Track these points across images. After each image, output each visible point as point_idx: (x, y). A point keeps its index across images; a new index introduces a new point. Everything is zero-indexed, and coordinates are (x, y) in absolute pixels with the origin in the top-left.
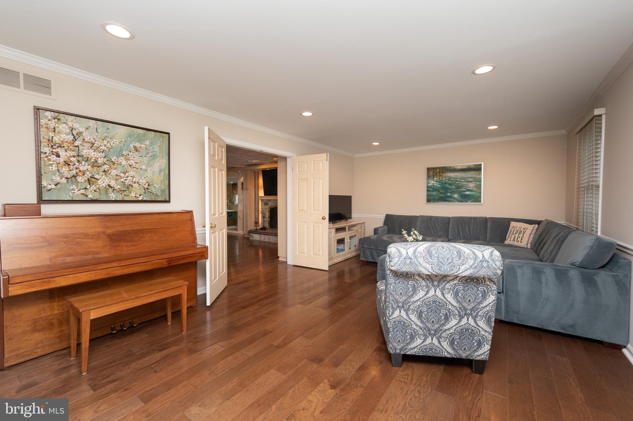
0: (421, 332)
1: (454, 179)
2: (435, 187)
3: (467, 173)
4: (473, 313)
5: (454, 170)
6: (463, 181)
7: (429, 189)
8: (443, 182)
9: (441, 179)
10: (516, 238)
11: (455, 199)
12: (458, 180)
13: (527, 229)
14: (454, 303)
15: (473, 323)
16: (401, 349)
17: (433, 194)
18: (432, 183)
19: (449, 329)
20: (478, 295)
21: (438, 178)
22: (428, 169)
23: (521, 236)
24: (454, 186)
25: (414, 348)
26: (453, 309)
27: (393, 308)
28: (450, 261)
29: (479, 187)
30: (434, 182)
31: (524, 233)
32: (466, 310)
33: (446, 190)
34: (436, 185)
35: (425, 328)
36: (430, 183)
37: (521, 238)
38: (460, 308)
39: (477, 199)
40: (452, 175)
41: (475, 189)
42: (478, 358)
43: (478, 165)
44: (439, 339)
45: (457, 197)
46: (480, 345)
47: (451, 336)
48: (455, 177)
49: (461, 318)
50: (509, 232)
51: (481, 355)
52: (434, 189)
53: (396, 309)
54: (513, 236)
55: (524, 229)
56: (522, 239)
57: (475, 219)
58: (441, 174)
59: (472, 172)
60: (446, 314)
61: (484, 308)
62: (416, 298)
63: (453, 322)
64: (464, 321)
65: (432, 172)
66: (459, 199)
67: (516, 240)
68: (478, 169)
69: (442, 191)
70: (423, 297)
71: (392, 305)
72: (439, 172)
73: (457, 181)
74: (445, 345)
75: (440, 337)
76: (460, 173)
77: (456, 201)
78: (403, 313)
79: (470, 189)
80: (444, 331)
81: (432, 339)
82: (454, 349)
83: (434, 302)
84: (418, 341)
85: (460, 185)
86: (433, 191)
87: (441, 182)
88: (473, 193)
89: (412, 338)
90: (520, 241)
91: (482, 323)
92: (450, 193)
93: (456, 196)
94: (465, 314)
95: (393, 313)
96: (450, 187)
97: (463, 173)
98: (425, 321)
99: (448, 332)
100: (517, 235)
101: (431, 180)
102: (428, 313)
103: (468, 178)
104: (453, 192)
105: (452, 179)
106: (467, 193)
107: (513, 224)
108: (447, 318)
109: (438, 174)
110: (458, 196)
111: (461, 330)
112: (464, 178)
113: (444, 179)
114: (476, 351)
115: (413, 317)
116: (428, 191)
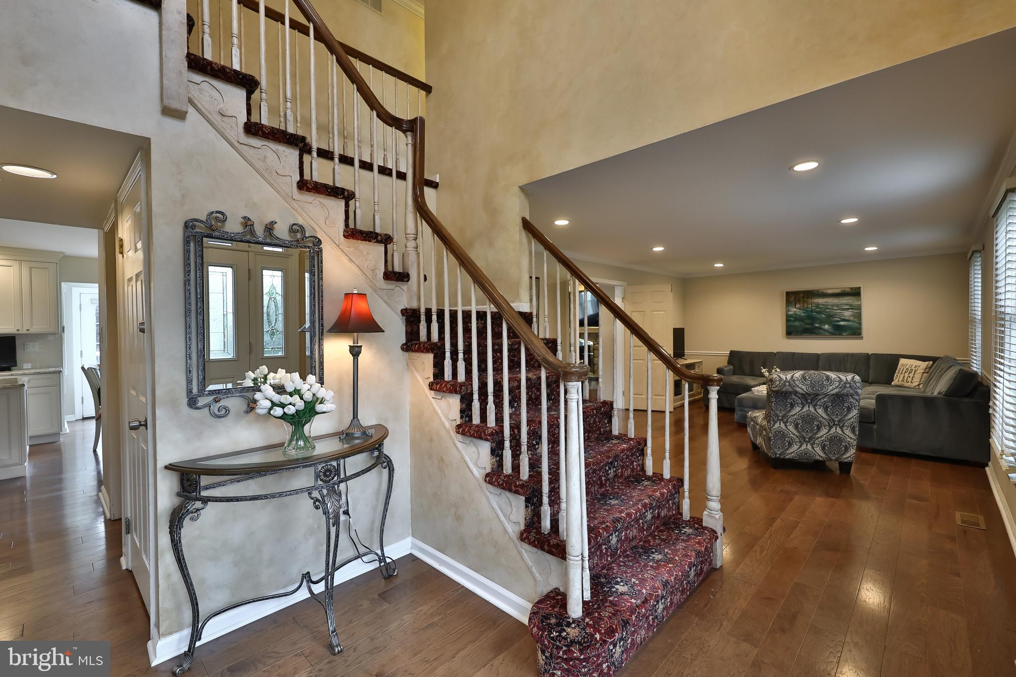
0: (797, 440)
1: (823, 307)
2: (797, 316)
3: (841, 299)
4: (841, 424)
5: (824, 295)
6: (835, 308)
7: (789, 319)
8: (808, 309)
9: (805, 306)
10: (906, 378)
11: (825, 330)
12: (829, 307)
13: (919, 366)
14: (824, 415)
15: (840, 431)
16: (780, 454)
17: (795, 325)
18: (793, 310)
19: (821, 437)
20: (844, 410)
21: (802, 305)
22: (788, 294)
23: (911, 375)
24: (824, 315)
25: (792, 453)
26: (824, 421)
27: (774, 420)
28: (820, 383)
29: (859, 316)
30: (796, 310)
31: (915, 372)
32: (834, 421)
33: (813, 319)
34: (799, 313)
35: (800, 437)
36: (790, 311)
37: (911, 377)
38: (829, 420)
39: (855, 332)
40: (821, 301)
41: (852, 318)
42: (846, 460)
43: (856, 288)
44: (812, 445)
45: (828, 329)
46: (847, 449)
47: (822, 443)
48: (825, 304)
49: (831, 428)
50: (897, 371)
51: (848, 457)
52: (797, 318)
53: (777, 422)
54: (902, 376)
55: (916, 367)
56: (912, 380)
57: (852, 355)
58: (806, 300)
59: (848, 298)
60: (818, 425)
61: (849, 419)
62: (793, 412)
63: (824, 431)
64: (833, 430)
65: (792, 297)
66: (830, 330)
67: (905, 380)
68: (856, 293)
69: (808, 321)
70: (798, 412)
71: (773, 419)
72: (803, 297)
73: (828, 309)
74: (818, 450)
75: (814, 443)
76: (831, 298)
77: (828, 334)
78: (782, 425)
79: (846, 318)
80: (817, 439)
81: (807, 445)
82: (825, 453)
83: (808, 415)
84: (795, 447)
85: (832, 313)
86: (795, 321)
87: (806, 309)
88: (850, 323)
89: (790, 445)
90: (910, 381)
91: (848, 432)
92: (818, 323)
93: (826, 327)
94: (834, 425)
95: (774, 425)
96: (818, 316)
97: (835, 299)
98: (800, 431)
99: (820, 440)
100: (906, 375)
101: (792, 307)
102: (803, 424)
103: (843, 305)
104: (822, 322)
105: (821, 306)
106: (842, 323)
107: (903, 361)
108: (819, 428)
109: (802, 300)
110: (830, 327)
111: (831, 437)
112: (837, 305)
113: (810, 306)
114: (843, 454)
115: (791, 428)
116: (788, 321)
